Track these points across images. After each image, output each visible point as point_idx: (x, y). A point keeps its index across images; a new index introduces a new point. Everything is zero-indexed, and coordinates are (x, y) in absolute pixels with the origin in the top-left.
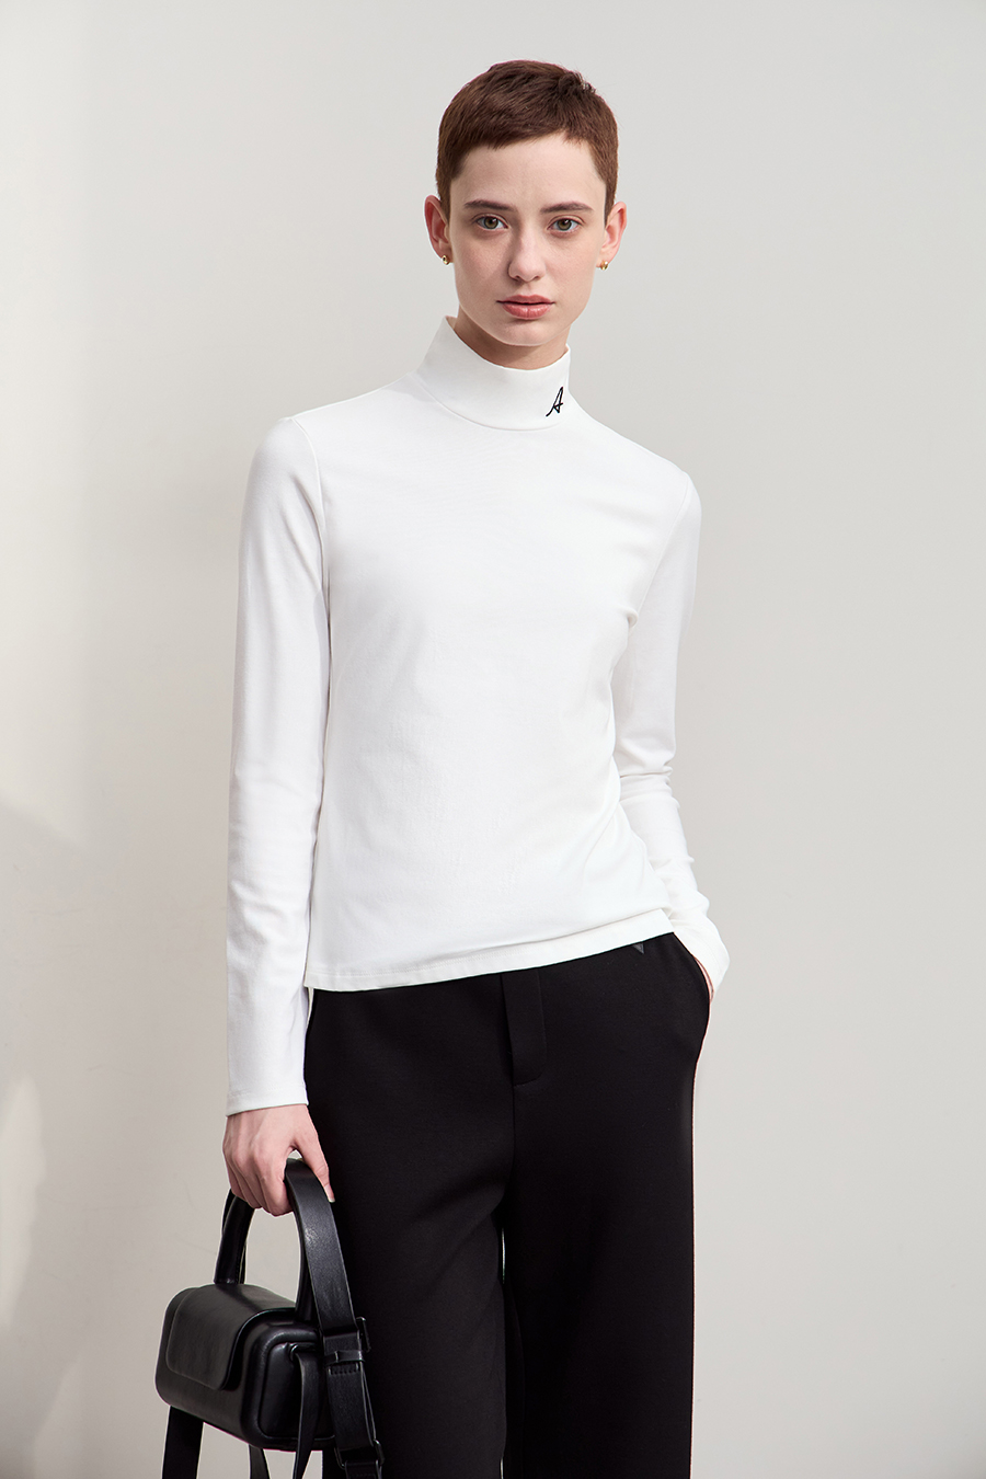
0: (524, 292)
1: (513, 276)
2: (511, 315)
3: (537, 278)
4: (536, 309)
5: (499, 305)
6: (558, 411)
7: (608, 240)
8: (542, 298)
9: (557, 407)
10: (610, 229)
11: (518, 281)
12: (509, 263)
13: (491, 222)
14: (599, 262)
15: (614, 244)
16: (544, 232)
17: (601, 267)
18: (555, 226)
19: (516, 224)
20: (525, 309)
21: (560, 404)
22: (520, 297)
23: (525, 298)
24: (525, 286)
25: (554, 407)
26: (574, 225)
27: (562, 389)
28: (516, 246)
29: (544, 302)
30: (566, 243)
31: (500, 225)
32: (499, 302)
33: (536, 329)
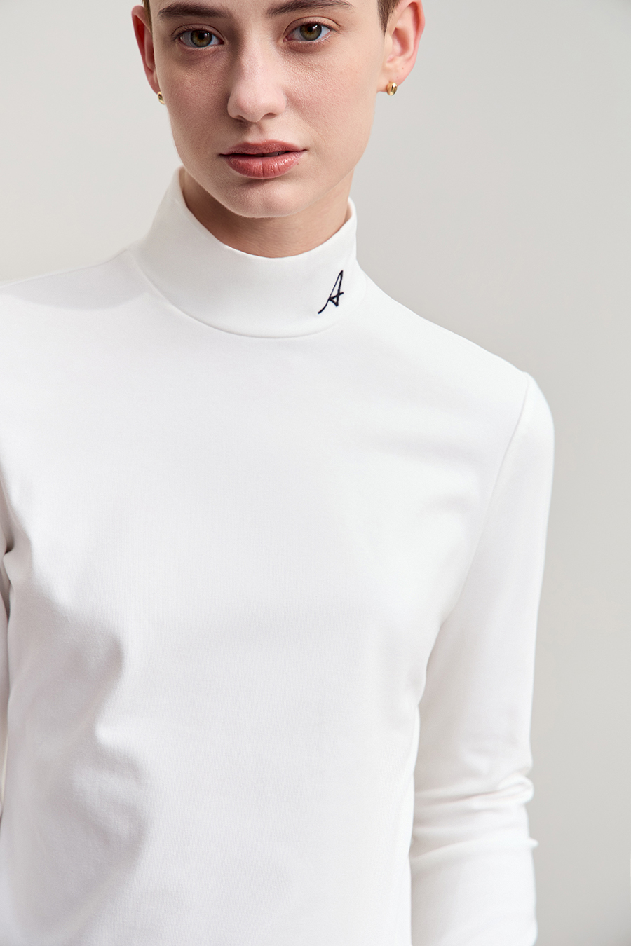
0: (253, 138)
1: (233, 113)
2: (238, 174)
3: (271, 115)
4: (276, 163)
5: (224, 161)
6: (337, 304)
7: (398, 48)
8: (283, 145)
9: (334, 299)
10: (399, 35)
11: (242, 124)
12: (225, 97)
13: (200, 36)
14: (384, 83)
15: (408, 54)
16: (278, 46)
17: (387, 90)
18: (297, 34)
19: (232, 38)
20: (257, 164)
21: (340, 293)
22: (247, 145)
23: (255, 146)
24: (253, 128)
25: (331, 299)
26: (324, 31)
27: (341, 273)
28: (233, 69)
29: (287, 151)
30: (315, 60)
31: (214, 41)
32: (221, 155)
33: (282, 193)
